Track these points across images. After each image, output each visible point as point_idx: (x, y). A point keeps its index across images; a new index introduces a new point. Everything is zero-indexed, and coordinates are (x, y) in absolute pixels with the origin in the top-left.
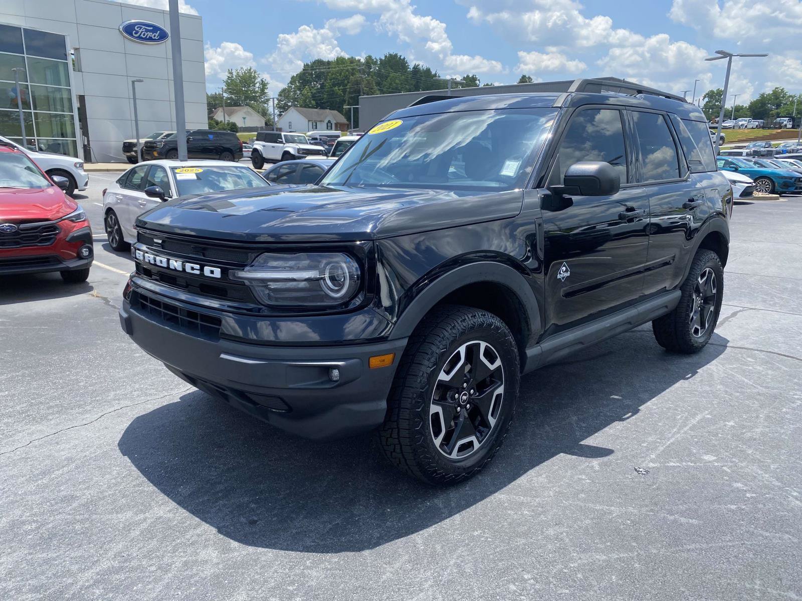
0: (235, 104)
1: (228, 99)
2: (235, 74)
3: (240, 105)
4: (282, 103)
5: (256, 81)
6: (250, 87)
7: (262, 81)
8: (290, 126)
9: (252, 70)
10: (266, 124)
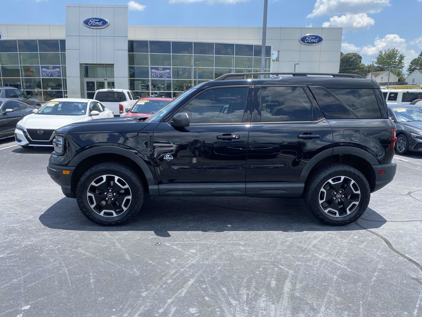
0: (382, 70)
1: (377, 67)
2: (383, 53)
3: (384, 70)
4: (412, 67)
5: (397, 56)
6: (392, 59)
7: (401, 55)
8: (413, 81)
9: (395, 50)
10: (399, 80)
